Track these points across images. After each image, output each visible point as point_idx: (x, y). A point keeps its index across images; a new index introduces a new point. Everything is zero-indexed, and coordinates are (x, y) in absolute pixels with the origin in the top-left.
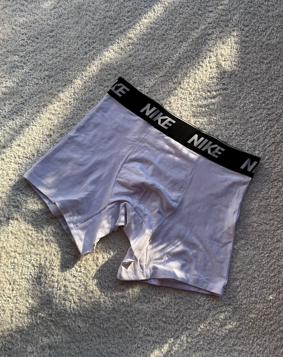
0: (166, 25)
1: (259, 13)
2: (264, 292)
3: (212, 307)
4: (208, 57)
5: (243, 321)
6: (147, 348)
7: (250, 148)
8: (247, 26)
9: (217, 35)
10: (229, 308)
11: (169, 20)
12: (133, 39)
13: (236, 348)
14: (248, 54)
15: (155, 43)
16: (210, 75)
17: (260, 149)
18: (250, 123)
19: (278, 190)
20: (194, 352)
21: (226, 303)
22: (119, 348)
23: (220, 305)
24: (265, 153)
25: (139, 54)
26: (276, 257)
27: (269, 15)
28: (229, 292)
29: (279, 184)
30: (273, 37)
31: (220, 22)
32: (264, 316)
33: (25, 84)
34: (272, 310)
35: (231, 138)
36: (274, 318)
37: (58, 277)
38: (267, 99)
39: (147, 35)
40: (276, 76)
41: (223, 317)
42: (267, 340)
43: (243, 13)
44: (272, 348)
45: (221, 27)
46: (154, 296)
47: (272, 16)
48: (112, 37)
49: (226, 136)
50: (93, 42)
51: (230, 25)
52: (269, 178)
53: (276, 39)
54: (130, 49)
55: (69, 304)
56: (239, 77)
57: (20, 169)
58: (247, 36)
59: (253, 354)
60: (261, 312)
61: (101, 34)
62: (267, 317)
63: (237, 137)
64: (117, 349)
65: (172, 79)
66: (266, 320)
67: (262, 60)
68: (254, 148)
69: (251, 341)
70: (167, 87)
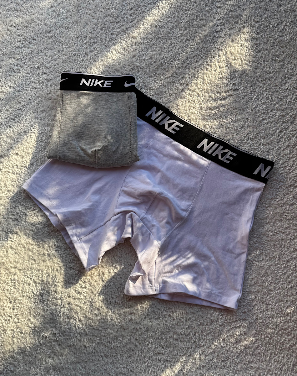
0: (172, 23)
1: (270, 8)
2: (281, 305)
3: (226, 323)
4: (217, 55)
5: (259, 336)
6: (157, 367)
7: (264, 153)
8: (258, 22)
9: (226, 32)
10: (245, 323)
11: (174, 17)
12: (137, 39)
13: (253, 365)
14: (259, 51)
15: (160, 42)
16: (219, 75)
17: (274, 153)
18: (262, 126)
19: (294, 197)
20: (207, 370)
21: (241, 318)
22: (128, 368)
23: (234, 320)
24: (280, 158)
25: (143, 54)
26: (294, 268)
27: (281, 10)
28: (244, 306)
29: (295, 190)
30: (286, 33)
31: (229, 18)
32: (281, 331)
33: (22, 89)
34: (289, 324)
35: (243, 141)
36: (292, 332)
37: (62, 294)
38: (281, 100)
39: (151, 34)
40: (289, 75)
41: (238, 332)
42: (285, 356)
43: (254, 8)
44: (290, 365)
45: (230, 24)
46: (165, 312)
47: (285, 10)
48: (114, 36)
49: (237, 140)
50: (94, 42)
51: (239, 22)
52: (284, 184)
53: (289, 35)
54: (133, 49)
55: (74, 322)
56: (251, 77)
57: (18, 179)
58: (258, 33)
59: (271, 371)
60: (278, 327)
61: (102, 34)
62: (285, 331)
63: (249, 141)
64: (125, 369)
65: (179, 80)
66: (284, 335)
67: (274, 58)
68: (268, 152)
69: (268, 358)
70: (174, 89)
